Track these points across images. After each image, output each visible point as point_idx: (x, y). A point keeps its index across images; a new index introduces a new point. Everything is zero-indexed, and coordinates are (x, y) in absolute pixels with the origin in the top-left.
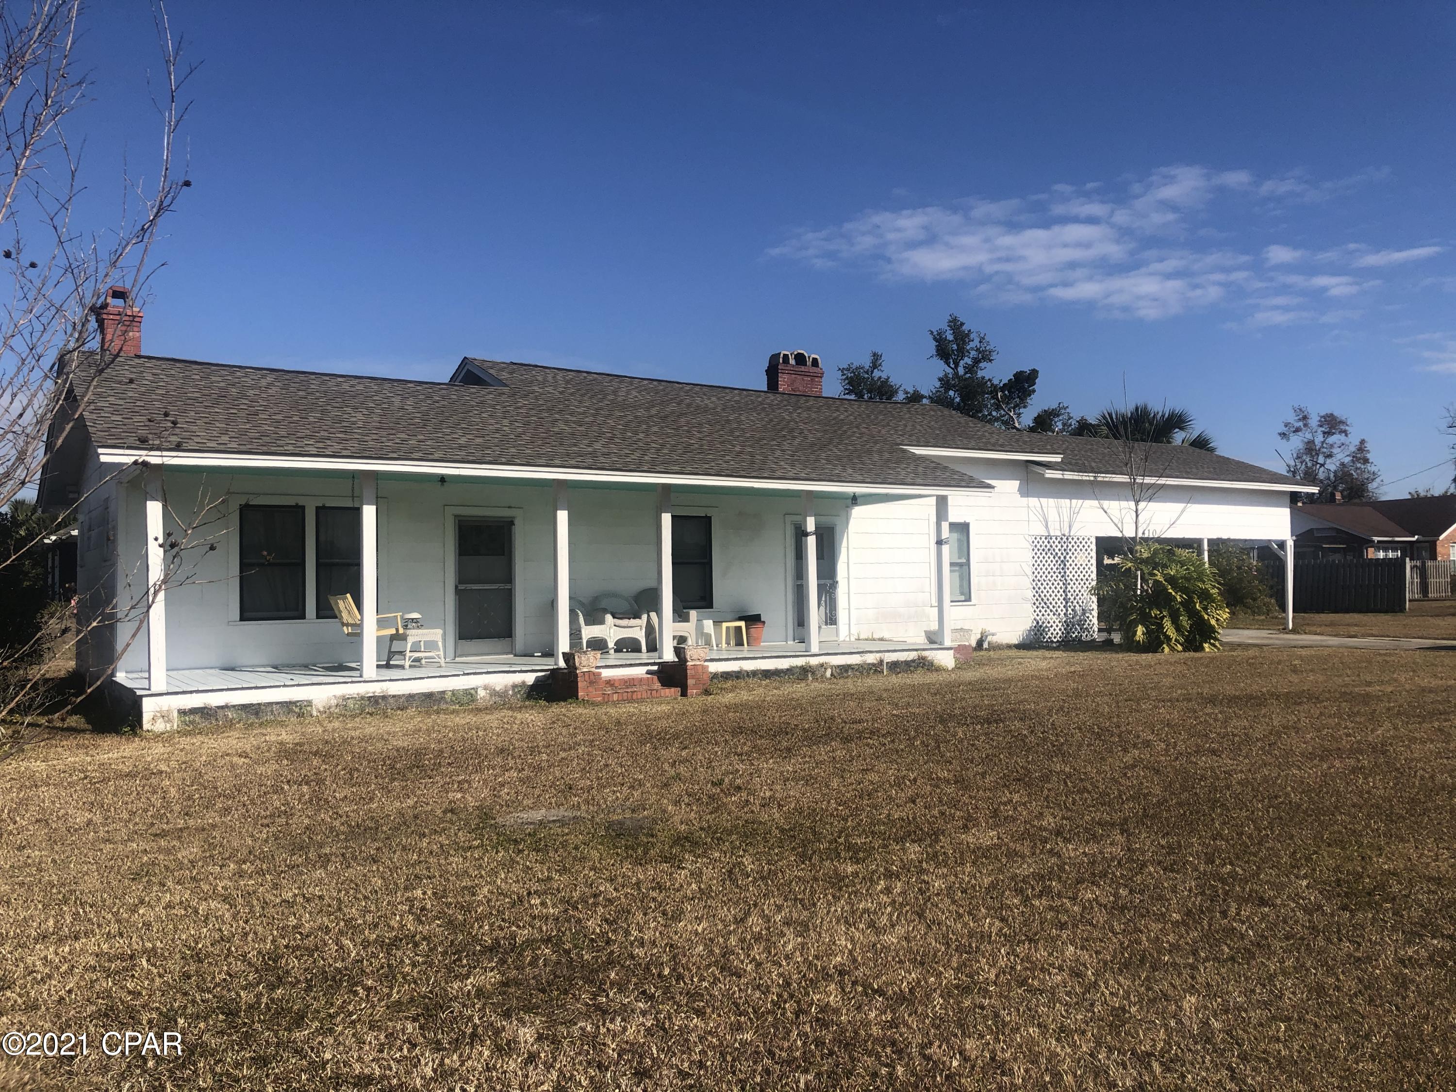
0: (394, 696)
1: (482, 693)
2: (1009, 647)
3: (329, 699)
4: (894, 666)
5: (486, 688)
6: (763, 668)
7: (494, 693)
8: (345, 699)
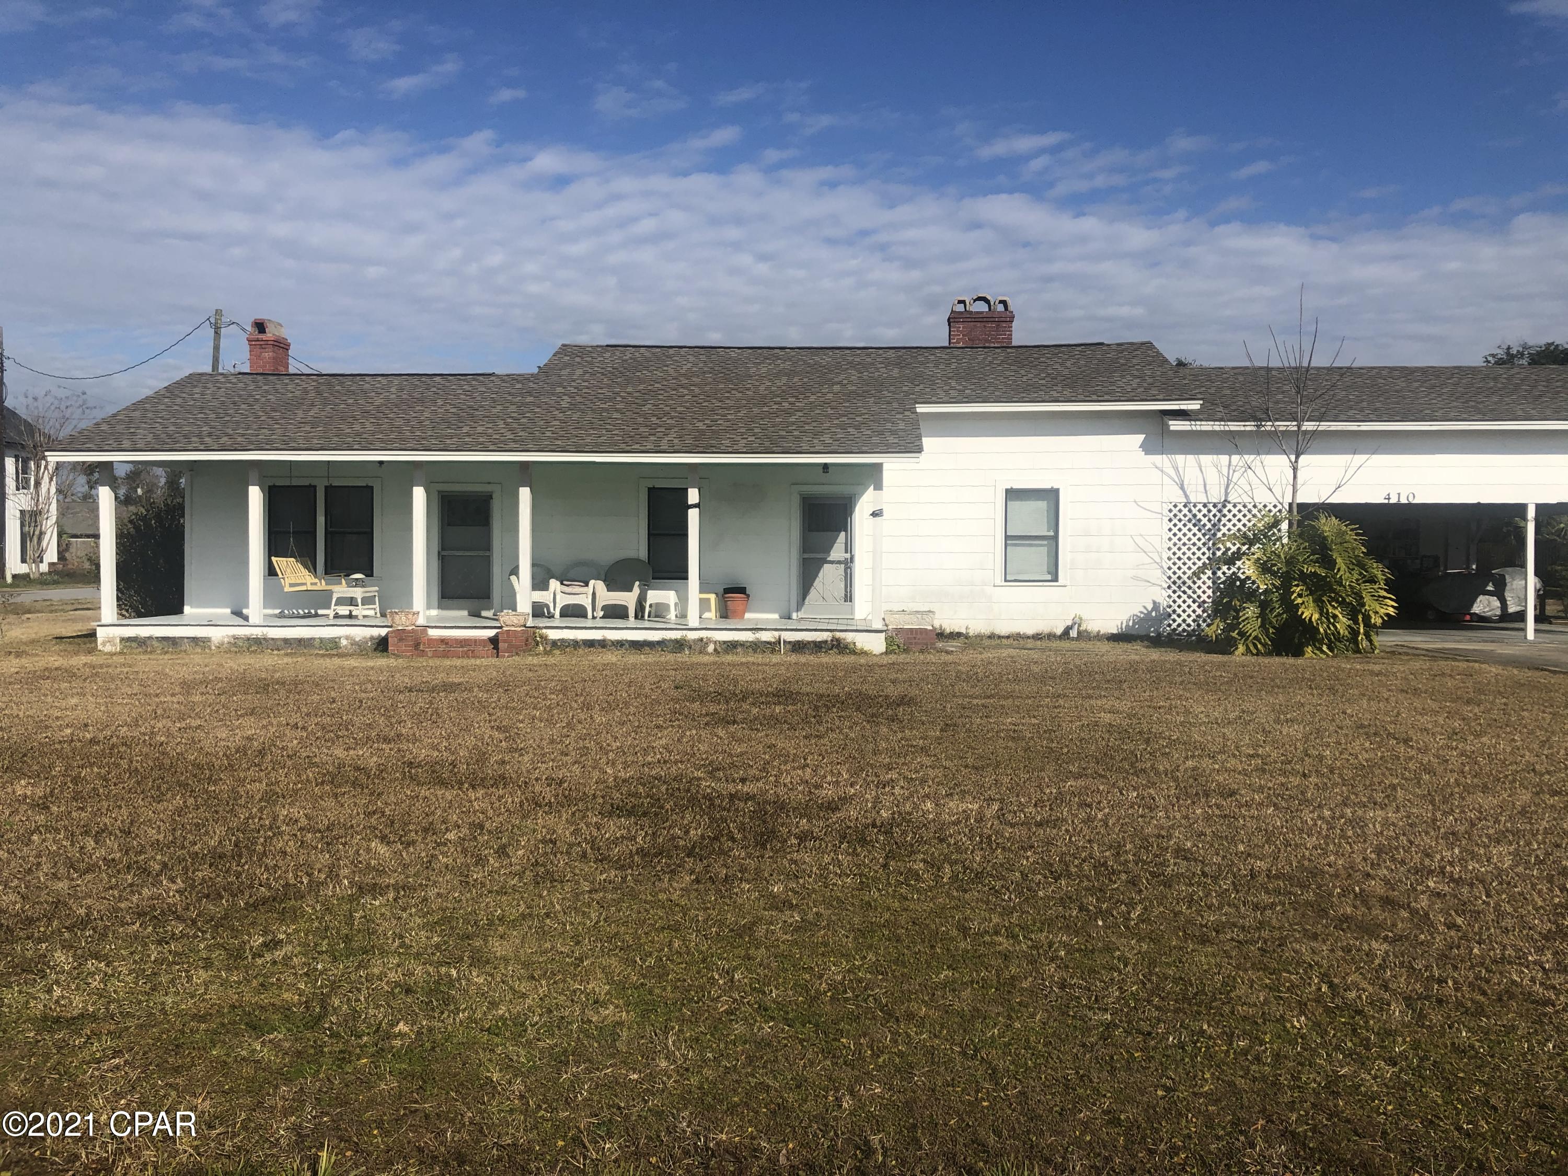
0: (273, 639)
1: (344, 642)
2: (1099, 637)
3: (223, 637)
4: (798, 647)
5: (347, 638)
6: (630, 638)
7: (354, 643)
8: (235, 638)
